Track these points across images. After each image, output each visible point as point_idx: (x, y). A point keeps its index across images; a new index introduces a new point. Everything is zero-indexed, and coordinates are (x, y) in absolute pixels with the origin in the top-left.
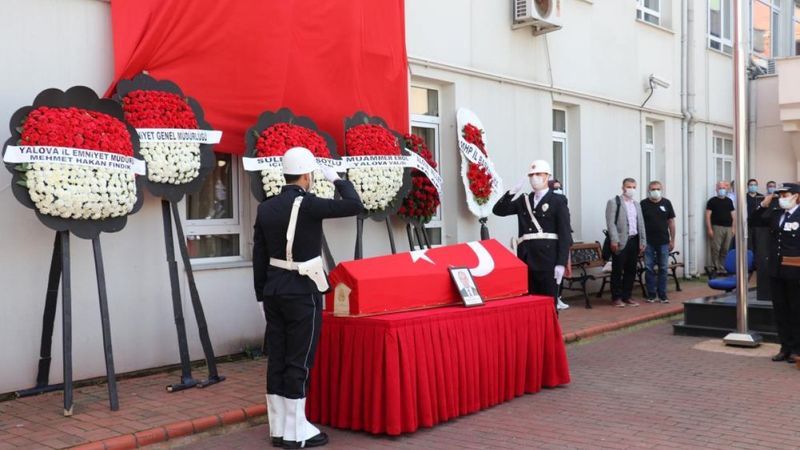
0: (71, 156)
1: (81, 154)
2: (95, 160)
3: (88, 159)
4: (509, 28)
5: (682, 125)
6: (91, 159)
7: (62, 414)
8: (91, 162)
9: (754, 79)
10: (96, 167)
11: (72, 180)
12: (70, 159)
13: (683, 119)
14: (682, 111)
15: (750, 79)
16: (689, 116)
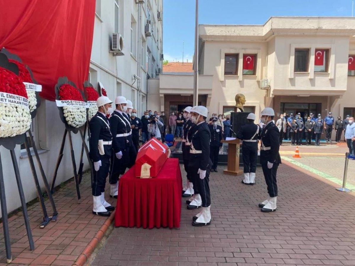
0: (6, 98)
1: (10, 97)
2: (17, 100)
3: (14, 100)
4: (108, 52)
5: (138, 92)
6: (15, 100)
7: (7, 263)
8: (15, 102)
9: (148, 79)
10: (17, 105)
11: (7, 114)
12: (6, 99)
13: (138, 90)
14: (138, 87)
15: (147, 79)
16: (140, 89)
